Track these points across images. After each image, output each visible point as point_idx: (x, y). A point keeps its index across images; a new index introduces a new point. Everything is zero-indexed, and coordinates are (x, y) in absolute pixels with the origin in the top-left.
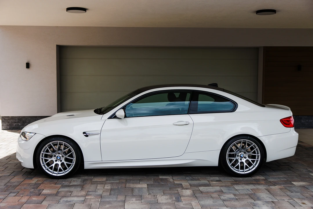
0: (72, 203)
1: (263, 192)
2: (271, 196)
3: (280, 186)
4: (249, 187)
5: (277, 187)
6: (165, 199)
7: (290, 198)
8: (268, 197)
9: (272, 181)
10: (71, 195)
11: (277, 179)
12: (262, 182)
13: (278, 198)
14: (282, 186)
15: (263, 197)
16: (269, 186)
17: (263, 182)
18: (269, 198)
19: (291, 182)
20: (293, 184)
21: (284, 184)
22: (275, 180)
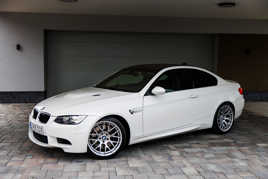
1: (236, 151)
3: (248, 147)
4: (224, 148)
5: (246, 148)
7: (259, 156)
8: (241, 155)
9: (241, 144)
11: (244, 142)
12: (232, 144)
13: (250, 156)
14: (250, 147)
15: (238, 156)
16: (239, 147)
17: (234, 144)
18: (243, 156)
19: (255, 144)
20: (258, 146)
21: (250, 145)
22: (243, 143)
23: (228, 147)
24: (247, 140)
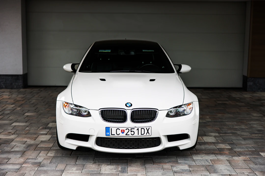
0: (4, 172)
1: (223, 163)
2: (231, 169)
3: (244, 157)
4: (209, 157)
5: (241, 158)
6: (110, 169)
7: (250, 171)
8: (226, 169)
9: (238, 151)
10: (7, 162)
11: (245, 149)
12: (225, 152)
13: (238, 171)
14: (248, 157)
15: (221, 170)
16: (232, 156)
17: (227, 152)
18: (228, 170)
19: (259, 152)
20: (260, 155)
21: (250, 155)
22: (241, 150)
23: (217, 155)
24: (251, 146)
